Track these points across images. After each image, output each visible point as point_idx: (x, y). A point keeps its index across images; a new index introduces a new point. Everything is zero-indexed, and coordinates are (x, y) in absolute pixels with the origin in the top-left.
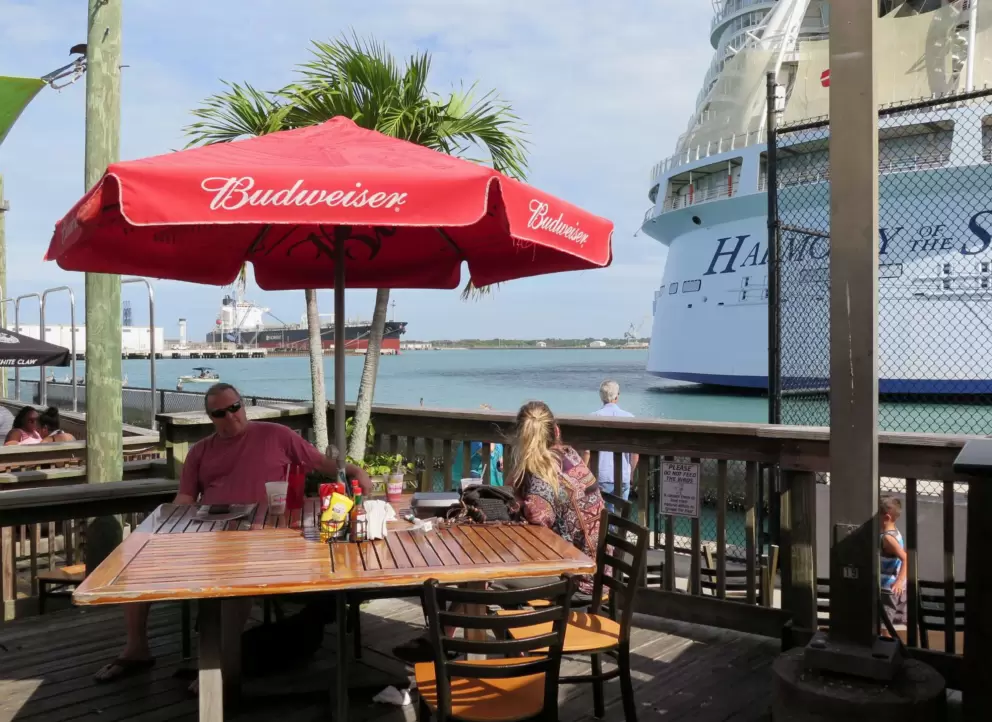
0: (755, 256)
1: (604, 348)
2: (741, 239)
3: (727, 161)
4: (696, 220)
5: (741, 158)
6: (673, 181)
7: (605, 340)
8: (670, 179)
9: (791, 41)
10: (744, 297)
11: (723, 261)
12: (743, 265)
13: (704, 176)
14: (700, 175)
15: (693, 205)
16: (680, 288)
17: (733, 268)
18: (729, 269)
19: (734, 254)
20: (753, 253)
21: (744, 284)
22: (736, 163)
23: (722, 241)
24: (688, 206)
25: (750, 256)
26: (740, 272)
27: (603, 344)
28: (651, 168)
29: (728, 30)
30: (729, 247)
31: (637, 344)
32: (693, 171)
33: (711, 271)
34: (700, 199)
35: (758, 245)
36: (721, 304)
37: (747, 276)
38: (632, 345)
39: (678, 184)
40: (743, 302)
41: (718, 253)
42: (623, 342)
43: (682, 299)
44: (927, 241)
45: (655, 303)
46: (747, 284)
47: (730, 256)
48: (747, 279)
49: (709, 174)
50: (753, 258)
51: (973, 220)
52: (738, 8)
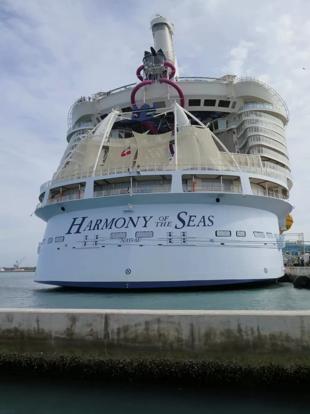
0: (90, 226)
1: (3, 272)
2: (84, 218)
3: (79, 183)
4: (63, 209)
5: (85, 183)
6: (52, 191)
7: (4, 268)
8: (51, 190)
9: (106, 138)
10: (85, 245)
11: (75, 228)
12: (85, 230)
13: (67, 190)
14: (65, 189)
15: (62, 202)
16: (54, 240)
17: (80, 231)
18: (78, 232)
19: (80, 225)
20: (89, 225)
21: (85, 239)
22: (83, 185)
23: (75, 219)
24: (59, 202)
25: (88, 226)
26: (83, 233)
27: (3, 270)
28: (40, 186)
29: (75, 135)
30: (78, 222)
31: (19, 270)
32: (62, 187)
33: (69, 233)
34: (65, 200)
35: (91, 221)
36: (74, 248)
37: (86, 235)
38: (17, 270)
39: (54, 192)
40: (85, 247)
41: (73, 224)
42: (12, 269)
43: (55, 245)
44: (162, 223)
45: (39, 248)
46: (86, 239)
47: (78, 226)
48: (87, 236)
49: (69, 189)
50: (89, 227)
51: (179, 215)
52: (79, 127)
